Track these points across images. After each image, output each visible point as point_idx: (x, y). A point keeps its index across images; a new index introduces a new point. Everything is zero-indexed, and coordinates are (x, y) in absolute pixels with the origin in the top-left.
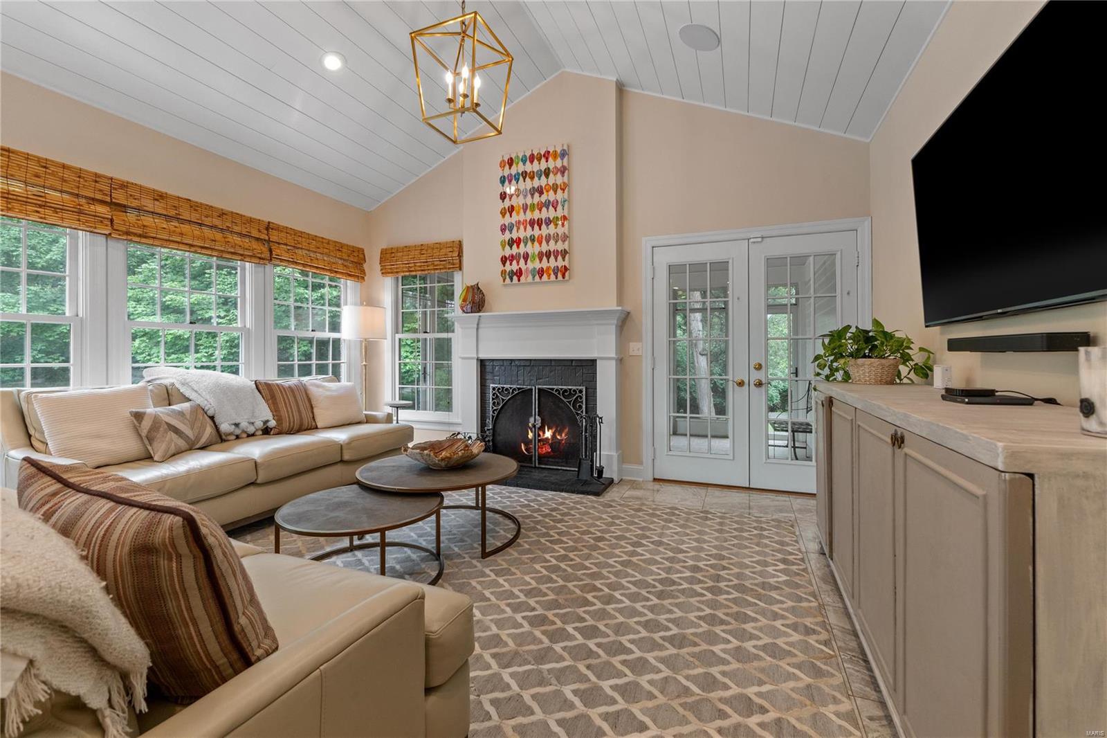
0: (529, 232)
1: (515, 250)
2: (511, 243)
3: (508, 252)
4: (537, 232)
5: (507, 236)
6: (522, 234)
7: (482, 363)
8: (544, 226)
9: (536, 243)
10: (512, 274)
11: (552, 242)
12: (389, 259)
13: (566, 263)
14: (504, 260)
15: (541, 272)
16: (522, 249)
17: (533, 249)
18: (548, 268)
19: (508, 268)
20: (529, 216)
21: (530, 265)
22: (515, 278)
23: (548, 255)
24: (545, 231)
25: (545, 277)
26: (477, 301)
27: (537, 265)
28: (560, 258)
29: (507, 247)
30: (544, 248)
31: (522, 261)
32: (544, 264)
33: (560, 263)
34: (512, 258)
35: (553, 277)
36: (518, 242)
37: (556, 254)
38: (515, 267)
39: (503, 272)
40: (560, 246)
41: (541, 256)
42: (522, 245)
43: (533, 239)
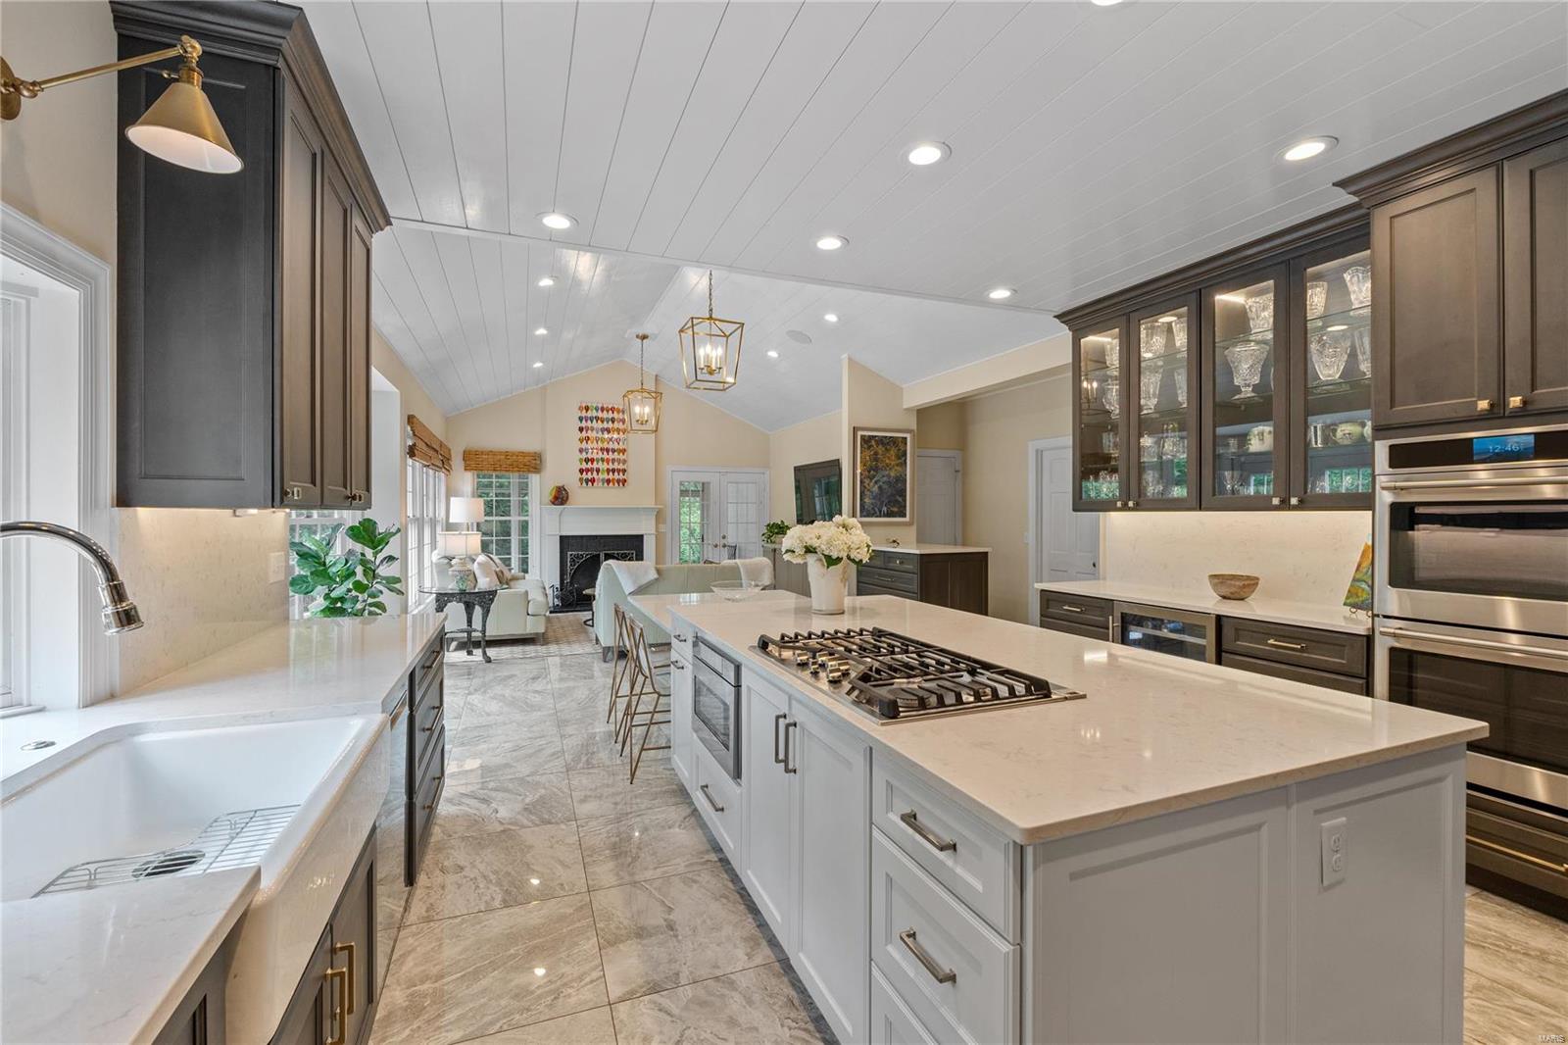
0: (600, 455)
1: (589, 465)
2: (587, 460)
3: (584, 466)
4: (605, 456)
5: (584, 456)
6: (595, 456)
7: (562, 538)
8: (610, 453)
9: (605, 463)
10: (587, 481)
11: (616, 463)
12: (474, 460)
13: (625, 477)
14: (581, 471)
15: (608, 481)
16: (595, 465)
17: (603, 466)
18: (613, 479)
19: (584, 476)
20: (600, 445)
21: (601, 476)
22: (590, 483)
23: (613, 471)
24: (611, 456)
25: (611, 484)
26: (560, 497)
27: (605, 476)
28: (621, 474)
29: (584, 463)
30: (611, 466)
31: (595, 473)
32: (611, 476)
33: (621, 476)
34: (587, 470)
35: (616, 484)
36: (592, 460)
37: (619, 471)
38: (589, 476)
39: (581, 480)
40: (621, 467)
41: (608, 471)
42: (595, 463)
43: (603, 460)
